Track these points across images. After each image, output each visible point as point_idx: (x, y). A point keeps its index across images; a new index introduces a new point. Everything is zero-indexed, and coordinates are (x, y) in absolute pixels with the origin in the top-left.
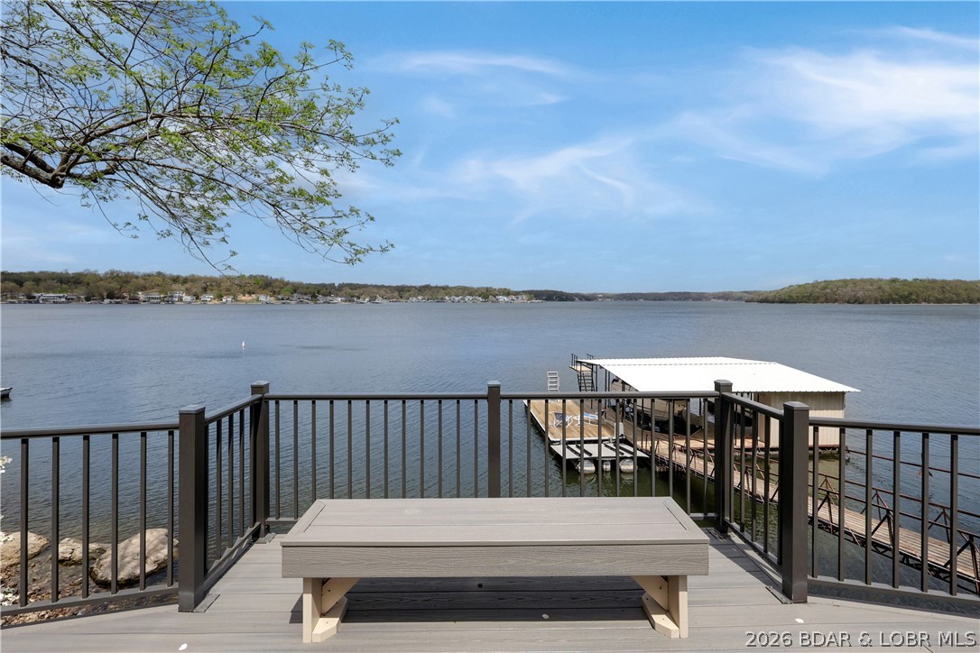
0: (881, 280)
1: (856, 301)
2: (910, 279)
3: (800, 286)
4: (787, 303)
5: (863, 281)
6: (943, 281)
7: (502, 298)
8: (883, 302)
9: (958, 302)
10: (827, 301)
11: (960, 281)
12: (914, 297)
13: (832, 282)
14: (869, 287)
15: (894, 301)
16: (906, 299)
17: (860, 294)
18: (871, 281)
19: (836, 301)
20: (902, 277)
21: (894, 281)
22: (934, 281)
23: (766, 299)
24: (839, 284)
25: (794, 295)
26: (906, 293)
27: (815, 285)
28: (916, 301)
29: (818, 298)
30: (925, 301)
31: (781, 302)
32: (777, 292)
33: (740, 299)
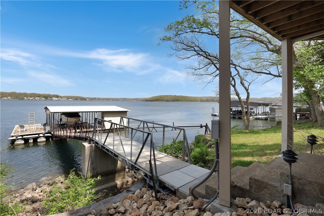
0: (172, 95)
1: (167, 101)
2: (178, 96)
3: (155, 97)
4: (152, 101)
5: (169, 95)
6: (184, 96)
7: (54, 99)
8: (173, 101)
9: (187, 101)
10: (161, 101)
11: (187, 96)
12: (179, 100)
13: (162, 96)
14: (170, 97)
15: (175, 101)
16: (177, 100)
17: (168, 99)
18: (170, 96)
19: (163, 101)
20: (177, 95)
21: (175, 96)
22: (183, 96)
23: (147, 100)
24: (164, 96)
25: (154, 99)
26: (177, 99)
27: (158, 96)
28: (179, 101)
29: (159, 100)
30: (181, 101)
31: (151, 101)
32: (150, 98)
33: (141, 100)
